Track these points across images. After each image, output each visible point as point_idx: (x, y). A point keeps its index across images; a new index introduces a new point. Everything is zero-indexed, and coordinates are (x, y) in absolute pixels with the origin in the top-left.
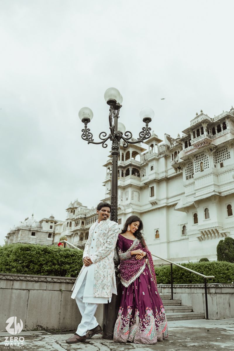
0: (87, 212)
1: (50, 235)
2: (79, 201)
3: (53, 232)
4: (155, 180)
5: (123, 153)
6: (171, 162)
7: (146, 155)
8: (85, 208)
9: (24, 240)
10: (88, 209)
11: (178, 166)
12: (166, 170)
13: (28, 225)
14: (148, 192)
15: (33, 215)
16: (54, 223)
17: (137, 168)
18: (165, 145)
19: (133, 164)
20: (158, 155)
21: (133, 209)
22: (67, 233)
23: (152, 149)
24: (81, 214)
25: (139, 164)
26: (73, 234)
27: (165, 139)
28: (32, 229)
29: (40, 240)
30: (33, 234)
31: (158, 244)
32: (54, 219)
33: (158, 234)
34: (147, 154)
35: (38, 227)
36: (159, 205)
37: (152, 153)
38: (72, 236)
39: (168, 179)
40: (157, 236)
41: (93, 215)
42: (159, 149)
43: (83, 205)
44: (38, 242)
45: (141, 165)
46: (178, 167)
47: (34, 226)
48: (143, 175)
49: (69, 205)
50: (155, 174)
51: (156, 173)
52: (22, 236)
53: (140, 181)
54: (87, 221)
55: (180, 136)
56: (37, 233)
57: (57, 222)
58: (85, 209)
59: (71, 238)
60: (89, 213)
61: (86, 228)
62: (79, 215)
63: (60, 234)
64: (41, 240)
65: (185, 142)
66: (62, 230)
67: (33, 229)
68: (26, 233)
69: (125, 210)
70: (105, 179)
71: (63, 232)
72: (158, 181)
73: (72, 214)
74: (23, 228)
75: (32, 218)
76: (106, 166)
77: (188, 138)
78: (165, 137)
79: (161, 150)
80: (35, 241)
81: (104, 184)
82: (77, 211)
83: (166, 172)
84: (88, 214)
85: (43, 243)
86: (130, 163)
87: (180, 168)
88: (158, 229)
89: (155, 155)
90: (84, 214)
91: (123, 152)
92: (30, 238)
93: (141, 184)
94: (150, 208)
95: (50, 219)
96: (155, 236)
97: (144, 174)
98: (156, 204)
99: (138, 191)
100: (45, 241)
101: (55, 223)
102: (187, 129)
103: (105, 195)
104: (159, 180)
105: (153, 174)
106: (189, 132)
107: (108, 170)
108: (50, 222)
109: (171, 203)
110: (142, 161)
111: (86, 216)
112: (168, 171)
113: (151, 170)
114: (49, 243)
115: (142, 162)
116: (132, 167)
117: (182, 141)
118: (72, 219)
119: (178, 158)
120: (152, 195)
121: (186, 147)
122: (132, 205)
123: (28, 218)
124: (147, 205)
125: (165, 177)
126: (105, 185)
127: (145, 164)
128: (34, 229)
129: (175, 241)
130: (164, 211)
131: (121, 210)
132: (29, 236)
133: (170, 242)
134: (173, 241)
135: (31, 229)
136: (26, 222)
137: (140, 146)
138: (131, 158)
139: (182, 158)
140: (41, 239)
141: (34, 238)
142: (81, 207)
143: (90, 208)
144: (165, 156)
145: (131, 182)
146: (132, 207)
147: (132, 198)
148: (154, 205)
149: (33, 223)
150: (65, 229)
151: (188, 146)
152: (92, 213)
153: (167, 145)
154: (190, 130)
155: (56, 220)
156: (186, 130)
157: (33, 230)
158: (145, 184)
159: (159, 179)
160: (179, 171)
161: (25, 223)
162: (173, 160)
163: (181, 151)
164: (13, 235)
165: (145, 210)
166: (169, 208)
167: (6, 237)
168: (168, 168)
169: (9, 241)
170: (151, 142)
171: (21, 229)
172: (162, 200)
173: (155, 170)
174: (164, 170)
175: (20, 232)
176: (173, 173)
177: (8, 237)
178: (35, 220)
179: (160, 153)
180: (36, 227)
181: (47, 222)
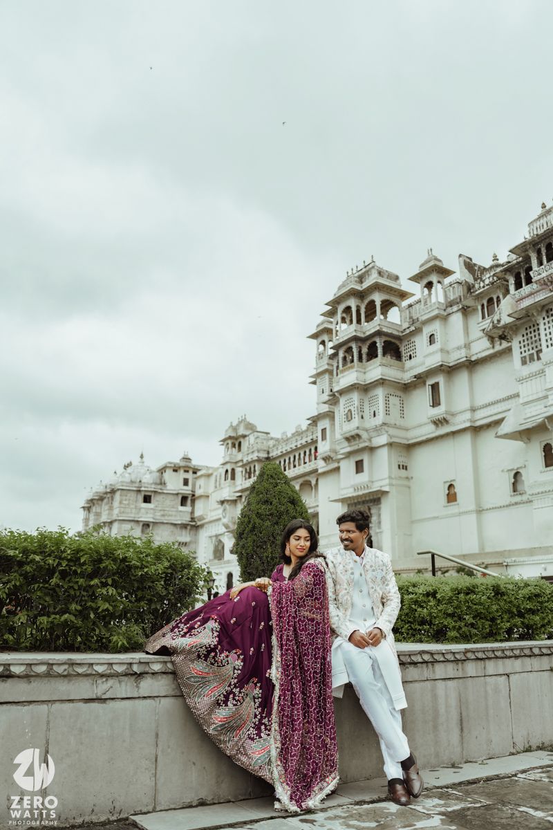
0: (271, 446)
1: (184, 500)
2: (248, 420)
3: (190, 492)
4: (443, 368)
5: (358, 307)
6: (478, 324)
7: (413, 307)
8: (265, 435)
9: (128, 513)
10: (272, 439)
11: (501, 333)
12: (467, 343)
13: (133, 480)
14: (424, 395)
15: (142, 457)
16: (191, 472)
17: (393, 340)
19: (385, 330)
20: (445, 306)
21: (391, 436)
22: (227, 494)
23: (430, 294)
24: (258, 451)
25: (398, 329)
26: (241, 496)
27: (461, 268)
28: (143, 489)
29: (162, 513)
30: (147, 499)
31: (454, 515)
32: (190, 462)
33: (452, 492)
34: (418, 305)
35: (156, 484)
36: (454, 425)
37: (429, 303)
38: (238, 501)
39: (473, 364)
40: (451, 497)
41: (288, 453)
42: (448, 293)
43: (258, 430)
45: (402, 332)
47: (148, 481)
48: (410, 356)
49: (226, 431)
50: (439, 354)
51: (442, 350)
52: (122, 506)
53: (403, 369)
55: (498, 260)
56: (154, 496)
58: (265, 439)
59: (235, 505)
60: (277, 448)
62: (253, 452)
63: (208, 497)
64: (165, 512)
65: (514, 274)
66: (211, 489)
67: (145, 487)
68: (131, 498)
69: (370, 440)
70: (315, 369)
71: (214, 492)
72: (449, 369)
73: (235, 451)
74: (122, 485)
75: (141, 464)
76: (315, 336)
77: (522, 264)
78: (460, 263)
79: (451, 294)
80: (152, 516)
81: (314, 380)
82: (247, 444)
83: (467, 346)
84: (275, 449)
85: (170, 518)
86: (378, 328)
87: (505, 336)
88: (454, 480)
89: (438, 308)
90: (265, 451)
91: (358, 304)
92: (140, 509)
93: (407, 377)
94: (432, 433)
95: (183, 464)
96: (446, 496)
97: (411, 353)
98: (445, 424)
99: (399, 393)
100: (174, 513)
101: (195, 473)
102: (521, 244)
103: (316, 406)
104: (450, 367)
105: (436, 352)
106: (526, 250)
107: (321, 347)
108: (182, 471)
109: (482, 419)
110: (405, 322)
111: (271, 455)
112: (472, 344)
113: (431, 344)
114: (184, 519)
115: (405, 325)
116: (384, 339)
117: (508, 273)
118: (236, 463)
119: (500, 313)
120: (436, 402)
121: (518, 285)
122: (388, 426)
123: (131, 463)
124: (421, 425)
125: (465, 359)
126: (314, 383)
127: (413, 328)
128: (147, 487)
129: (496, 508)
130: (467, 439)
131: (361, 441)
132: (138, 505)
133: (483, 510)
134: (489, 509)
135: (141, 487)
136: (130, 474)
137: (398, 287)
138: (379, 316)
139: (512, 315)
141: (148, 509)
142: (256, 433)
143: (279, 436)
144: (463, 308)
145: (382, 375)
146: (387, 432)
147: (388, 412)
148: (440, 425)
149: (145, 474)
150: (220, 485)
151: (524, 284)
152: (284, 446)
153: (466, 282)
154: (529, 246)
155: (195, 466)
157: (145, 491)
158: (415, 377)
159: (451, 365)
160: (499, 343)
161: (127, 475)
162: (483, 318)
163: (504, 297)
164: (100, 502)
165: (419, 437)
166: (479, 431)
167: (83, 507)
168: (473, 336)
169: (92, 517)
170: (427, 275)
171: (118, 489)
172: (460, 413)
173: (439, 342)
174: (461, 342)
175: (117, 496)
176: (485, 350)
177: (88, 509)
178: (149, 467)
179: (450, 302)
180: (151, 484)
181: (175, 471)
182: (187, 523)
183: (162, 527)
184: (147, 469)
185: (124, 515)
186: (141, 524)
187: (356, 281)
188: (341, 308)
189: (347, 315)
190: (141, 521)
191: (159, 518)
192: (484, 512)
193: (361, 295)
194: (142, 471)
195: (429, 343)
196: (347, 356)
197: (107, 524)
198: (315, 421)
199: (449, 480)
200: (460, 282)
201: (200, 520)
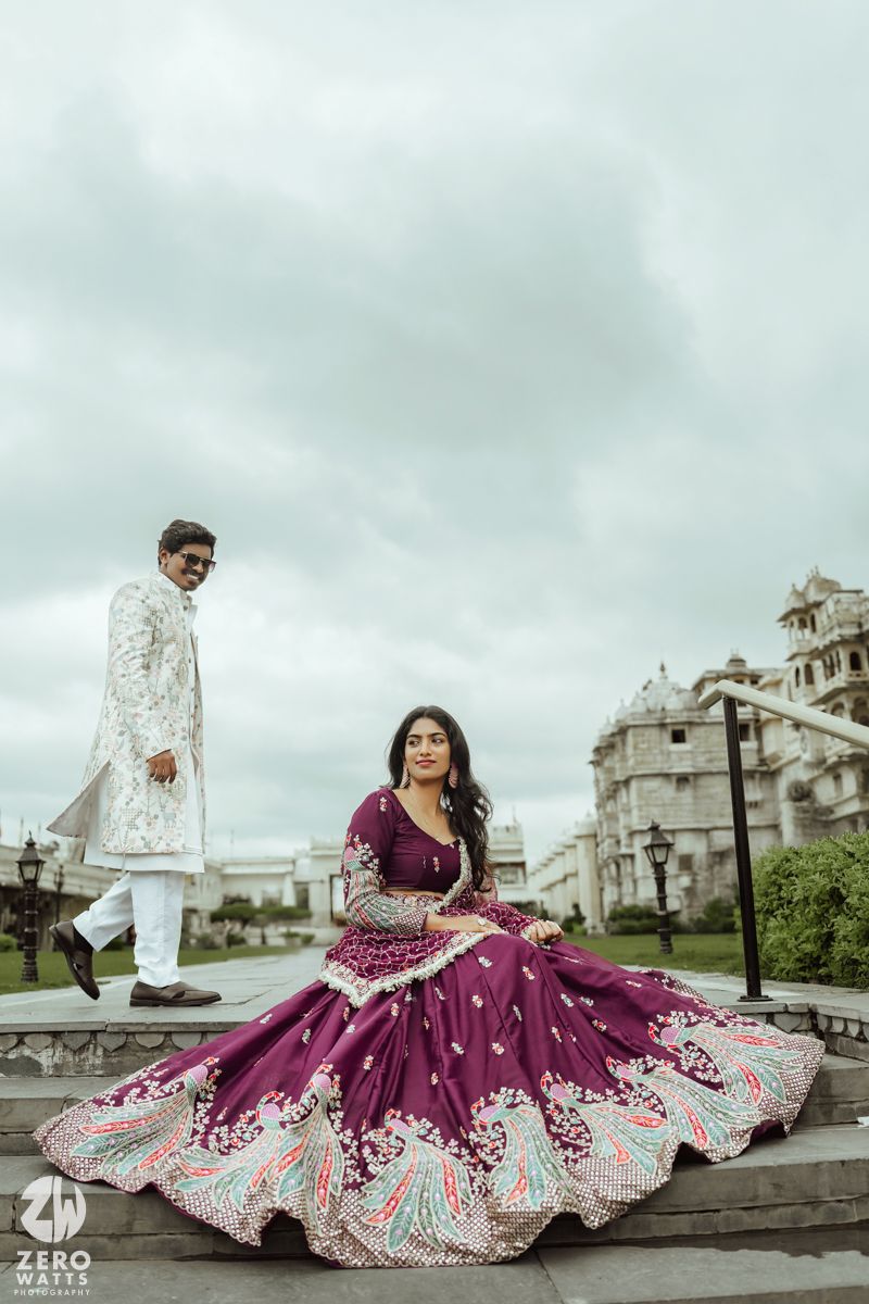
1: (743, 731)
2: (823, 575)
3: (751, 716)
8: (854, 595)
9: (649, 763)
13: (651, 709)
15: (663, 669)
16: (747, 682)
24: (841, 626)
28: (668, 721)
29: (708, 756)
30: (678, 737)
32: (744, 666)
43: (845, 588)
44: (704, 765)
47: (676, 706)
49: (787, 600)
52: (639, 752)
56: (690, 730)
57: (760, 677)
58: (854, 603)
62: (833, 629)
64: (714, 755)
67: (671, 717)
68: (652, 738)
73: (807, 631)
74: (634, 719)
75: (663, 680)
80: (689, 763)
82: (825, 616)
85: (723, 764)
90: (853, 623)
92: (669, 753)
95: (732, 670)
101: (754, 682)
114: (747, 761)
118: (811, 653)
123: (650, 682)
128: (676, 717)
132: (664, 748)
135: (665, 718)
136: (644, 699)
140: (710, 752)
141: (683, 752)
142: (836, 595)
149: (669, 696)
155: (753, 671)
157: (673, 724)
161: (640, 702)
164: (610, 751)
167: (592, 762)
169: (602, 777)
171: (629, 727)
175: (631, 738)
177: (596, 764)
178: (676, 684)
180: (682, 711)
182: (753, 768)
183: (711, 780)
184: (670, 688)
185: (644, 766)
186: (674, 779)
190: (672, 774)
191: (702, 763)
194: (665, 692)
197: (621, 785)
201: (774, 761)
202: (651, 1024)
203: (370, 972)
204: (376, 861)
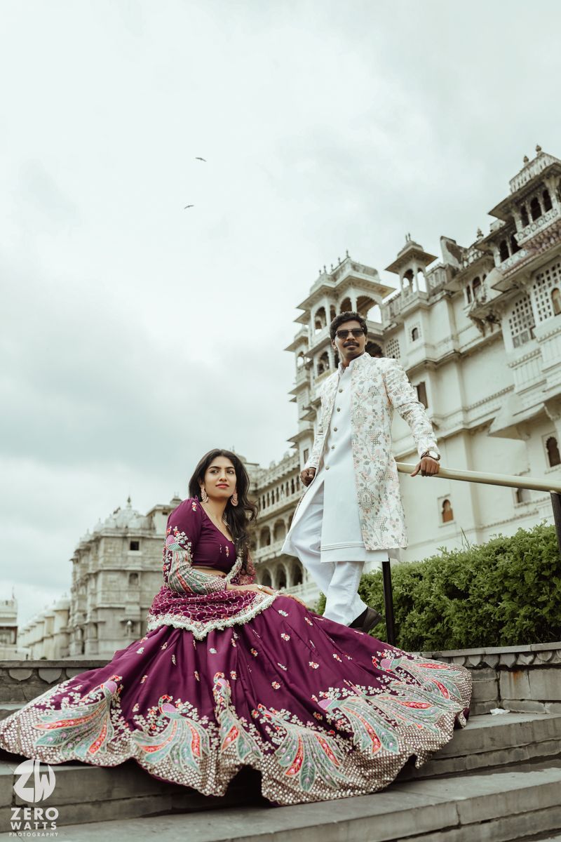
4: (428, 365)
5: (332, 307)
6: (464, 308)
7: (394, 302)
8: (254, 466)
9: (113, 562)
10: (261, 470)
11: (488, 314)
12: (455, 334)
13: (119, 526)
15: (129, 501)
18: (444, 268)
20: (427, 295)
23: (411, 285)
25: (379, 328)
27: (443, 252)
28: (129, 535)
29: (152, 560)
30: (134, 546)
31: (450, 536)
33: (448, 509)
34: (398, 300)
36: (445, 430)
37: (410, 294)
39: (463, 356)
40: (447, 515)
41: (275, 483)
42: (430, 281)
43: (248, 461)
44: (149, 566)
45: (383, 331)
46: (487, 318)
47: (135, 526)
50: (423, 349)
51: (426, 345)
52: (107, 554)
54: (262, 500)
55: (483, 235)
56: (142, 542)
58: (254, 471)
61: (261, 518)
64: (156, 560)
65: (499, 245)
67: (132, 533)
70: (294, 384)
72: (436, 366)
74: (106, 532)
75: (128, 508)
76: (292, 348)
77: (506, 230)
78: (441, 245)
79: (434, 281)
80: (140, 564)
81: (293, 396)
83: (455, 337)
84: (262, 480)
87: (494, 317)
88: (449, 495)
89: (419, 298)
91: (332, 304)
92: (127, 557)
96: (441, 515)
97: (395, 354)
102: (501, 203)
103: (297, 424)
104: (436, 363)
106: (509, 211)
107: (300, 358)
109: (476, 420)
110: (386, 320)
111: (259, 487)
112: (461, 336)
113: (414, 340)
115: (387, 323)
117: (492, 244)
119: (485, 290)
121: (504, 256)
123: (119, 509)
125: (453, 352)
126: (294, 400)
127: (394, 325)
128: (134, 533)
129: (498, 524)
130: (460, 445)
132: (124, 553)
133: (484, 528)
134: (492, 526)
135: (127, 533)
136: (115, 519)
137: (377, 282)
139: (498, 287)
140: (154, 558)
141: (136, 556)
143: (267, 467)
144: (447, 294)
149: (131, 519)
151: (510, 254)
152: (272, 476)
153: (450, 266)
154: (510, 206)
156: (499, 205)
157: (132, 537)
159: (437, 360)
160: (489, 329)
161: (112, 521)
162: (469, 301)
163: (490, 271)
164: (87, 553)
165: (408, 448)
166: (473, 435)
167: (72, 560)
168: (461, 326)
169: (79, 570)
170: (406, 263)
171: (102, 537)
172: (452, 415)
173: (423, 336)
174: (448, 333)
175: (102, 545)
176: (475, 340)
177: (75, 561)
178: (136, 511)
179: (433, 291)
180: (139, 529)
181: (165, 514)
183: (152, 577)
184: (133, 513)
185: (109, 565)
186: (128, 574)
187: (329, 279)
188: (314, 310)
189: (322, 318)
190: (128, 571)
191: (148, 565)
192: (485, 530)
193: (334, 293)
194: (128, 516)
195: (412, 339)
196: (323, 362)
197: (92, 576)
198: (297, 440)
199: (443, 495)
200: (443, 266)
202: (374, 657)
203: (201, 618)
204: (190, 544)
